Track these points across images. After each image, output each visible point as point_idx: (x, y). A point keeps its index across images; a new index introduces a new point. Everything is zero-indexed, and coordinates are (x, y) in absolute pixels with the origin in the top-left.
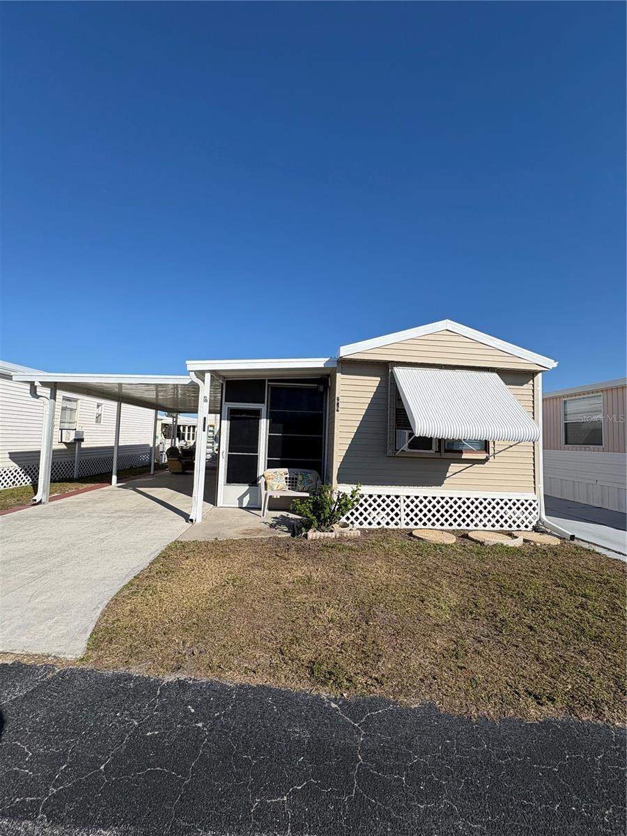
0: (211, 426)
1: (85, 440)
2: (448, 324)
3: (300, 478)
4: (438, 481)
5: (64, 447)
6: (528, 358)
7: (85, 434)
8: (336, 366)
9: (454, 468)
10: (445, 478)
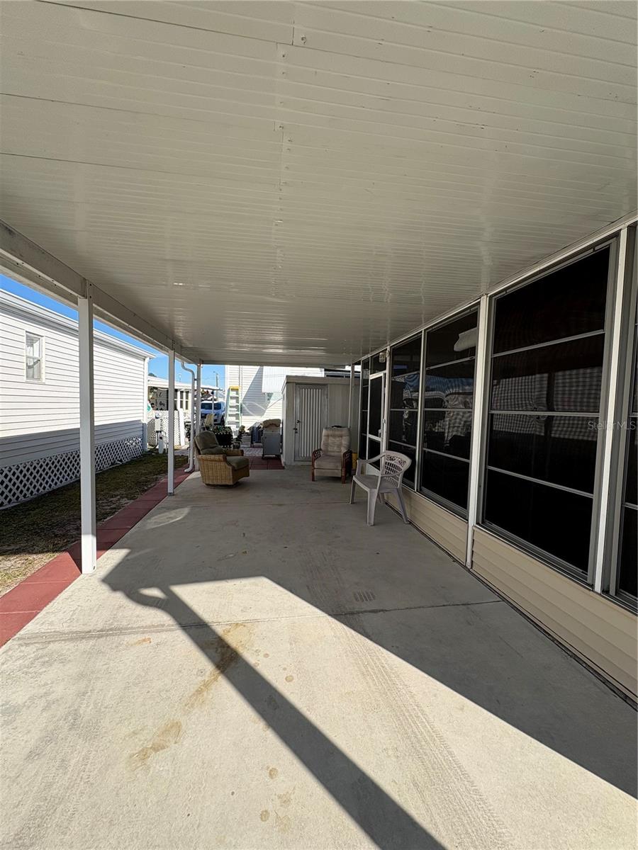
0: (233, 389)
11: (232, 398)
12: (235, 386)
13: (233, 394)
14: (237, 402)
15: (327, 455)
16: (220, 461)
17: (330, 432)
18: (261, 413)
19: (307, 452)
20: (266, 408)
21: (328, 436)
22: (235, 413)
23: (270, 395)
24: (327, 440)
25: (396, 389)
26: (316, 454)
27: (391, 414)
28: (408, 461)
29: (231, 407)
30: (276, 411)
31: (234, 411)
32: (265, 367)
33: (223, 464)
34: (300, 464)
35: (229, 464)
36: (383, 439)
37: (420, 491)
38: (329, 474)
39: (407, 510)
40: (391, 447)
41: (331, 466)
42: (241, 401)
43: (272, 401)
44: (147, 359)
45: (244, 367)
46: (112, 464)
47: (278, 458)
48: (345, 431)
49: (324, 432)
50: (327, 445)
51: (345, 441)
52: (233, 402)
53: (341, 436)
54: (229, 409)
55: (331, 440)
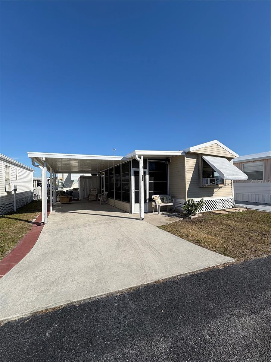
0: (60, 180)
1: (17, 189)
2: (216, 141)
3: (165, 198)
4: (211, 195)
5: (6, 194)
6: (233, 154)
7: (17, 186)
8: (185, 154)
9: (215, 190)
10: (213, 194)
11: (60, 182)
12: (61, 178)
13: (60, 181)
14: (62, 183)
15: (92, 195)
16: (66, 197)
17: (93, 190)
18: (70, 187)
19: (86, 196)
20: (72, 185)
21: (92, 191)
22: (61, 187)
23: (73, 181)
24: (92, 192)
25: (106, 179)
26: (89, 195)
27: (105, 184)
28: (107, 192)
29: (60, 185)
30: (76, 185)
31: (61, 186)
32: (71, 174)
33: (67, 198)
34: (85, 199)
35: (68, 198)
36: (104, 190)
37: (110, 198)
38: (93, 199)
39: (108, 202)
40: (105, 191)
41: (93, 197)
42: (63, 183)
43: (74, 183)
44: (33, 172)
45: (64, 174)
46: (26, 203)
47: (78, 199)
48: (96, 189)
49: (91, 190)
50: (92, 193)
51: (97, 192)
52: (60, 184)
53: (96, 190)
54: (59, 186)
55: (93, 191)
